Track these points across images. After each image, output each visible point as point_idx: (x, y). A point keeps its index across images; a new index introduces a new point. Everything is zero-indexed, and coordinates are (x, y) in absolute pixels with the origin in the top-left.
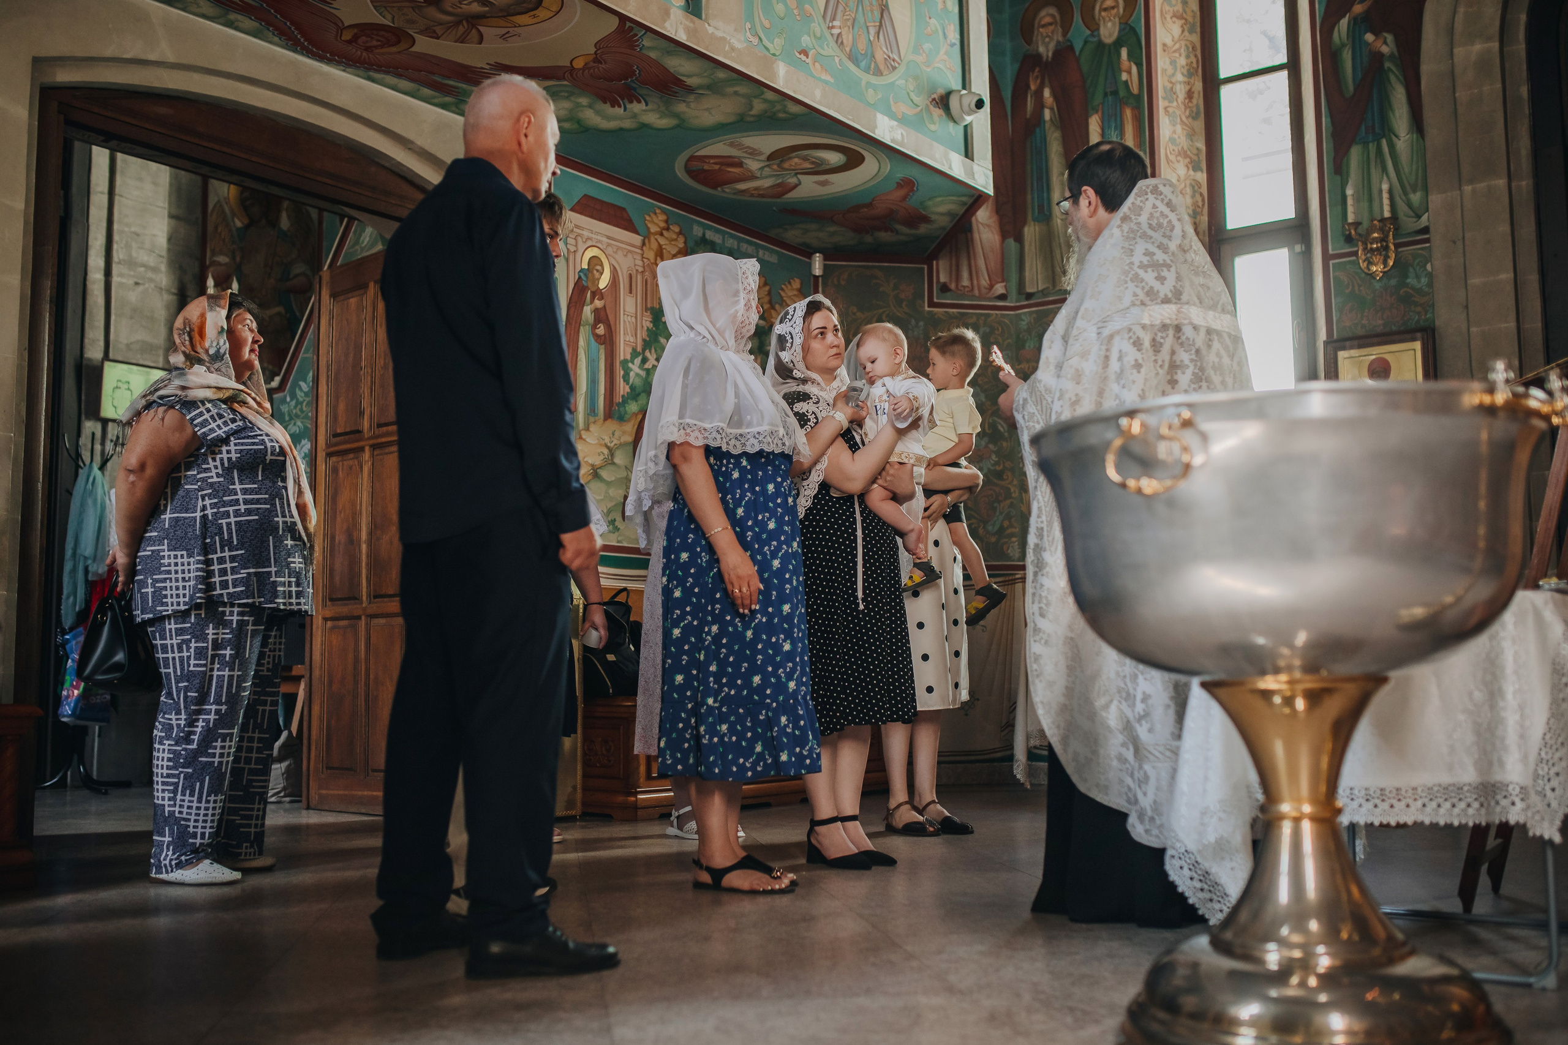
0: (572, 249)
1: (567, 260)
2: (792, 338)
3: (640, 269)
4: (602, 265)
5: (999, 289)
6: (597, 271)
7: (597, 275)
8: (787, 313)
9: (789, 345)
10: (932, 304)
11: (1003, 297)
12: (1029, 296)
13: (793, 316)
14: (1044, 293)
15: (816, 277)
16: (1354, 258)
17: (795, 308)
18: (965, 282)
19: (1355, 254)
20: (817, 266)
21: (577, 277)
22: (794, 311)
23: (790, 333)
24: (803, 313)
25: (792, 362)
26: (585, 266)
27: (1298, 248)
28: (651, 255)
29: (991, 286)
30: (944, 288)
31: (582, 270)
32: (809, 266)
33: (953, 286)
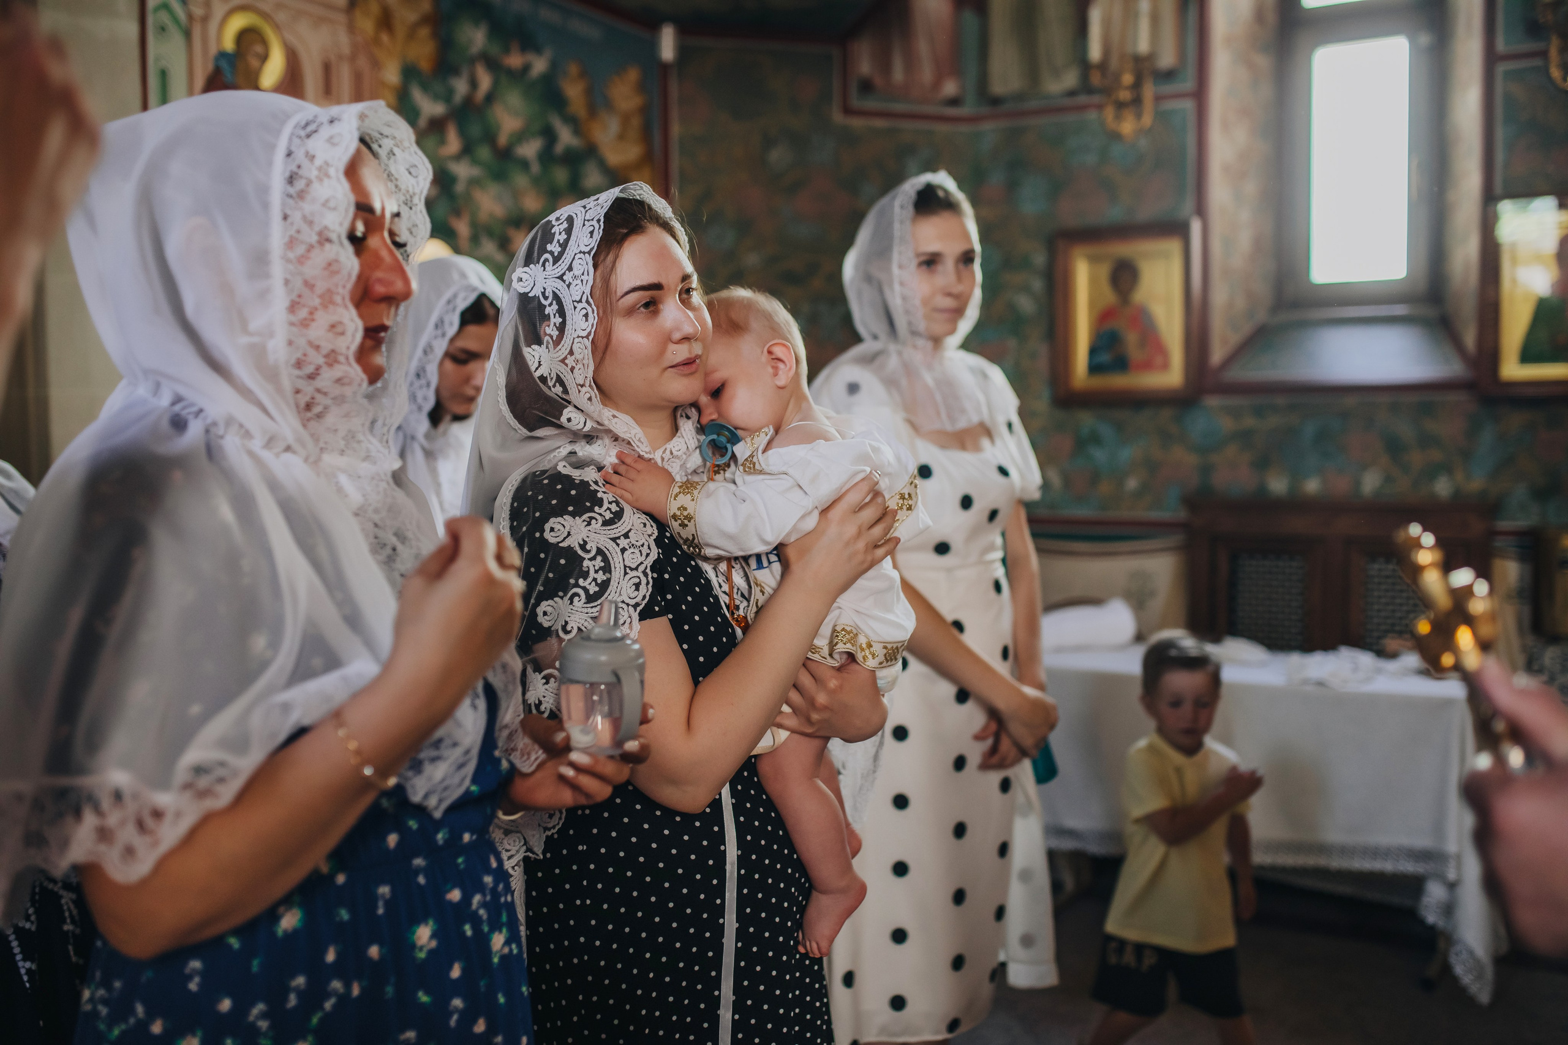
0: (198, 11)
1: (188, 34)
2: (561, 312)
3: (346, 50)
4: (265, 43)
5: (950, 88)
6: (258, 55)
7: (254, 62)
8: (547, 236)
9: (551, 330)
10: (848, 111)
11: (954, 102)
12: (996, 101)
13: (564, 246)
14: (1020, 97)
15: (665, 67)
16: (1537, 62)
17: (570, 220)
18: (898, 75)
19: (1544, 54)
20: (667, 46)
21: (210, 67)
22: (569, 231)
23: (556, 297)
24: (594, 242)
25: (560, 381)
26: (229, 44)
27: (1425, 39)
28: (367, 24)
29: (937, 84)
30: (866, 87)
31: (222, 55)
32: (654, 46)
33: (878, 81)
